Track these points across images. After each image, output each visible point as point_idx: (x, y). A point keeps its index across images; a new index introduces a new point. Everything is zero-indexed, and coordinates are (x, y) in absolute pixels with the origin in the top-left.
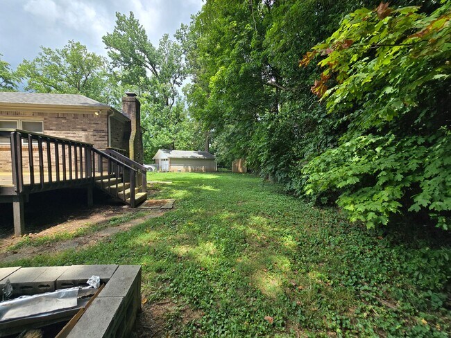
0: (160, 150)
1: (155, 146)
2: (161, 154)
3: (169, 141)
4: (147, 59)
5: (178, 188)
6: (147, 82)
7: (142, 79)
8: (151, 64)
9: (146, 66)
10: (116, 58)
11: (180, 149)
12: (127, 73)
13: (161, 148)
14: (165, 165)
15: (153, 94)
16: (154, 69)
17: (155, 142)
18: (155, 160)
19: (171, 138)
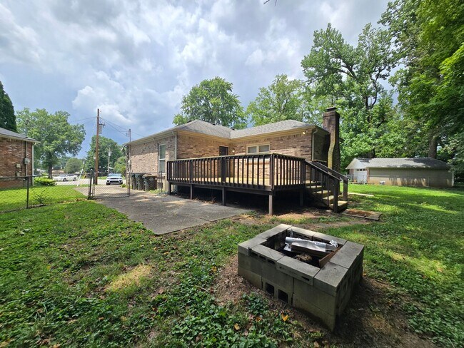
0: (355, 159)
1: (349, 155)
2: (357, 164)
3: (369, 148)
4: (342, 64)
5: (383, 202)
6: (343, 87)
7: (336, 86)
8: (347, 67)
9: (342, 71)
10: (311, 76)
11: (384, 156)
12: (321, 85)
13: (357, 157)
14: (363, 176)
15: (349, 97)
16: (351, 70)
17: (349, 151)
18: (348, 170)
19: (370, 144)
